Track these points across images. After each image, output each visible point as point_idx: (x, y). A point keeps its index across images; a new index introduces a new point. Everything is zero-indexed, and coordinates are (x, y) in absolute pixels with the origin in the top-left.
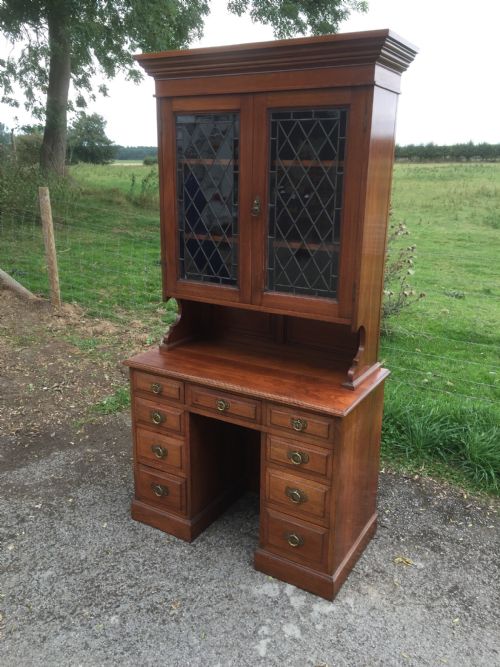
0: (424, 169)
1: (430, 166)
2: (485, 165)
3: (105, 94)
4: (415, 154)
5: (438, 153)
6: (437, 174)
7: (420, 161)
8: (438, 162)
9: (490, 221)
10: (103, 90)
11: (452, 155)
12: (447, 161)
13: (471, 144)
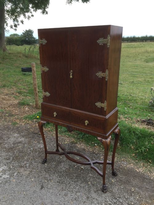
0: (131, 45)
1: (133, 43)
2: (150, 43)
3: (23, 23)
4: (129, 40)
5: (136, 39)
6: (134, 46)
7: (130, 42)
8: (136, 42)
9: (146, 60)
10: (22, 22)
11: (141, 40)
12: (139, 42)
13: (146, 36)
